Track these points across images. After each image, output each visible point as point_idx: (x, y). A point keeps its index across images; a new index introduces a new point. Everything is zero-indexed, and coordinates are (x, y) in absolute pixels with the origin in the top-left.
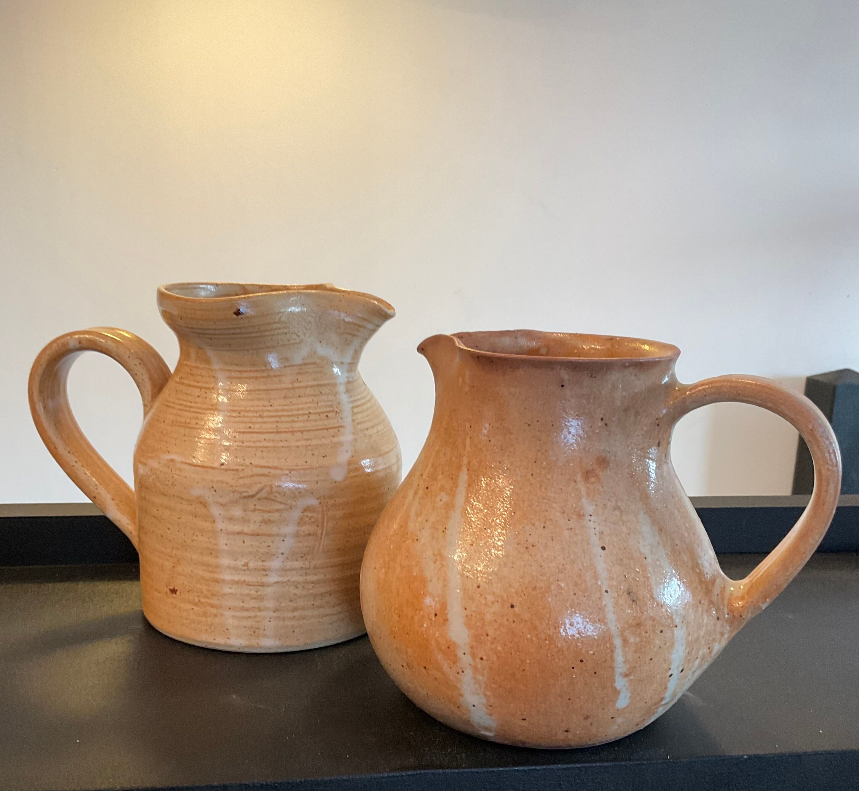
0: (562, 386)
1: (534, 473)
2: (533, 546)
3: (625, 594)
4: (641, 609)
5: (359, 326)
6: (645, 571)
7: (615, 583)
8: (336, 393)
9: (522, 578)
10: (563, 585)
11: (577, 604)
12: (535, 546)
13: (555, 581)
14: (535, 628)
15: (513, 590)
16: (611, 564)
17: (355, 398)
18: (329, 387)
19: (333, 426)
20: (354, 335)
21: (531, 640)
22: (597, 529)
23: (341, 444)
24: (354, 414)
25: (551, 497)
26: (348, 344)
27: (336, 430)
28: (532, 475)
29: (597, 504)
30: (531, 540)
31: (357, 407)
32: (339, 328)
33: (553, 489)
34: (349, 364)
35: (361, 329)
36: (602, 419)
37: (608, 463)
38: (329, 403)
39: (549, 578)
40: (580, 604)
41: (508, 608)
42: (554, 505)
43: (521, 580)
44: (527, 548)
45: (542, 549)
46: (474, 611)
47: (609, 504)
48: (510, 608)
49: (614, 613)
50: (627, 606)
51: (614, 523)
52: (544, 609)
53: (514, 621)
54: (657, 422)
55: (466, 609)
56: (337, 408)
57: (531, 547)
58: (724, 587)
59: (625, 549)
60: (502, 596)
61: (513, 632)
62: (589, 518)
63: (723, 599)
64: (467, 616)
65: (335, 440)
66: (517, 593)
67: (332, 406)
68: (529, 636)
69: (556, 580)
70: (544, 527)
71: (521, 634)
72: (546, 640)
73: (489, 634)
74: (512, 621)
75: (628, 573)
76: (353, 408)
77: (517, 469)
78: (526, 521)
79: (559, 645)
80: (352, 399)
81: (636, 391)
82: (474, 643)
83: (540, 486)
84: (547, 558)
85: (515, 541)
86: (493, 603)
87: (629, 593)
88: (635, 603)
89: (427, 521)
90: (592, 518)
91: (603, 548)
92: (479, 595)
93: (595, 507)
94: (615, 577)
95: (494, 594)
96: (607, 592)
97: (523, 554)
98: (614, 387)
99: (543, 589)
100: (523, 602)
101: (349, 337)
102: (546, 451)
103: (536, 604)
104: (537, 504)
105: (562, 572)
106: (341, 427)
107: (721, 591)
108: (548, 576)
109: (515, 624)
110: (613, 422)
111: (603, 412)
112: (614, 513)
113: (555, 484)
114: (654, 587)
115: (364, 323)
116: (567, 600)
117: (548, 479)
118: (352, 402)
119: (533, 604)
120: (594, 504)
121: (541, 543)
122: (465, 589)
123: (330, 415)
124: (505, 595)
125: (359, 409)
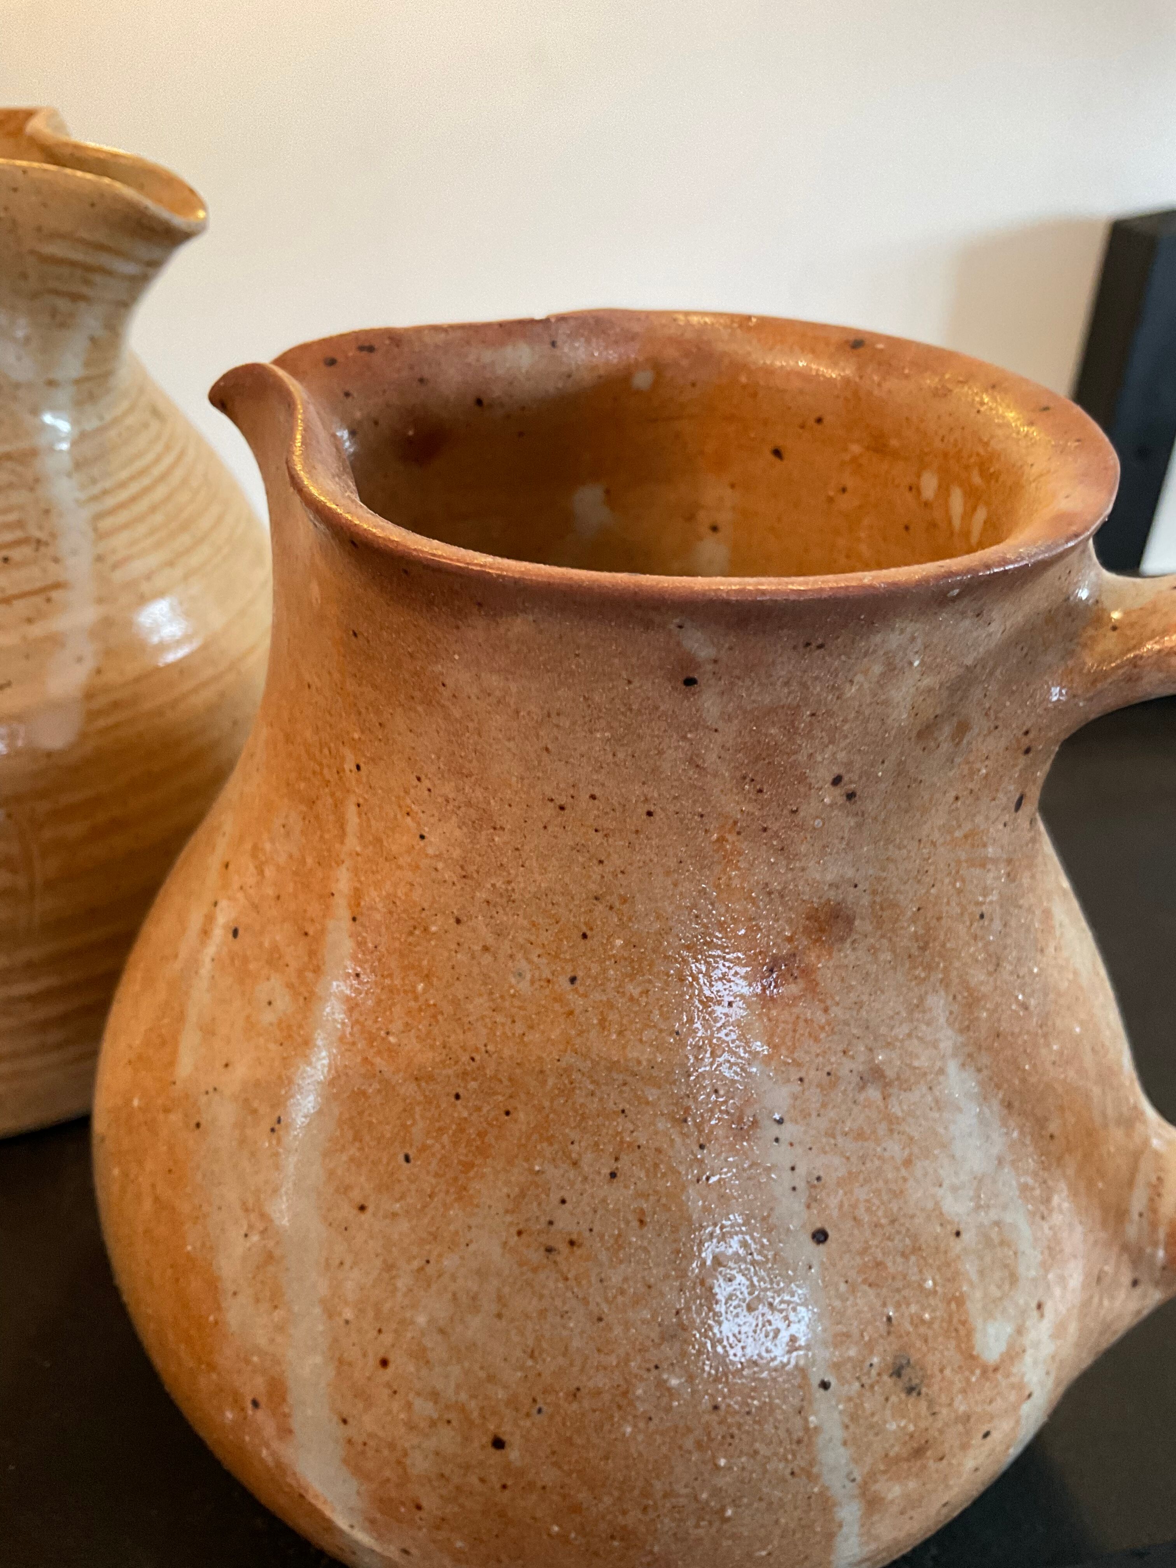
0: (690, 682)
1: (580, 974)
2: (572, 1243)
3: (885, 1378)
4: (931, 1403)
5: (89, 269)
6: (954, 1278)
7: (852, 1352)
8: (37, 480)
9: (532, 1356)
10: (674, 1382)
11: (723, 1437)
12: (580, 1246)
13: (648, 1370)
14: (576, 1509)
15: (501, 1394)
16: (843, 1287)
17: (107, 484)
18: (9, 465)
19: (27, 588)
20: (76, 297)
21: (564, 1538)
22: (801, 1170)
23: (56, 641)
24: (101, 536)
25: (639, 1062)
26: (62, 325)
27: (38, 600)
28: (573, 980)
29: (802, 1074)
30: (566, 1222)
31: (112, 511)
32: (24, 276)
33: (647, 1035)
34: (77, 382)
35: (98, 278)
36: (837, 781)
37: (849, 921)
38: (12, 517)
39: (627, 1360)
40: (732, 1437)
41: (483, 1447)
42: (652, 1094)
43: (530, 1363)
44: (549, 1250)
45: (603, 1256)
46: (371, 1435)
47: (848, 1064)
48: (492, 1450)
49: (845, 1443)
50: (888, 1412)
51: (860, 1135)
52: (606, 1458)
53: (504, 1487)
54: (1025, 742)
55: (345, 1421)
56: (40, 528)
57: (564, 1248)
58: (1159, 1179)
59: (893, 1222)
60: (463, 1409)
61: (502, 1514)
62: (776, 1131)
63: (1154, 1226)
64: (350, 1441)
65: (36, 630)
66: (513, 1402)
67: (20, 524)
68: (556, 1528)
69: (652, 1366)
70: (613, 1175)
71: (529, 1521)
72: (613, 1537)
73: (424, 1503)
74: (498, 1486)
75: (898, 1306)
76: (99, 516)
77: (519, 956)
78: (548, 1151)
79: (656, 1549)
80: (96, 490)
81: (969, 661)
82: (378, 1516)
83: (603, 1021)
84: (622, 1292)
85: (508, 1218)
86: (433, 1424)
87: (897, 1373)
88: (914, 1394)
89: (227, 1065)
90: (787, 1131)
91: (820, 1236)
92: (387, 1392)
93: (797, 1088)
94: (855, 1332)
95: (435, 1396)
96: (825, 1385)
97: (535, 1270)
98: (892, 669)
99: (607, 1397)
100: (535, 1432)
101: (63, 304)
102: (624, 900)
103: (579, 1441)
104: (591, 1087)
105: (674, 1336)
106: (57, 586)
107: (1151, 1200)
108: (621, 1352)
109: (507, 1493)
110: (879, 780)
111: (842, 756)
112: (861, 1097)
113: (656, 1016)
114: (978, 1323)
115: (104, 259)
116: (689, 1430)
117: (632, 999)
118: (94, 498)
119: (569, 1441)
120: (794, 1077)
121: (602, 1237)
122: (341, 1361)
123: (16, 554)
124: (473, 1404)
125: (123, 517)
